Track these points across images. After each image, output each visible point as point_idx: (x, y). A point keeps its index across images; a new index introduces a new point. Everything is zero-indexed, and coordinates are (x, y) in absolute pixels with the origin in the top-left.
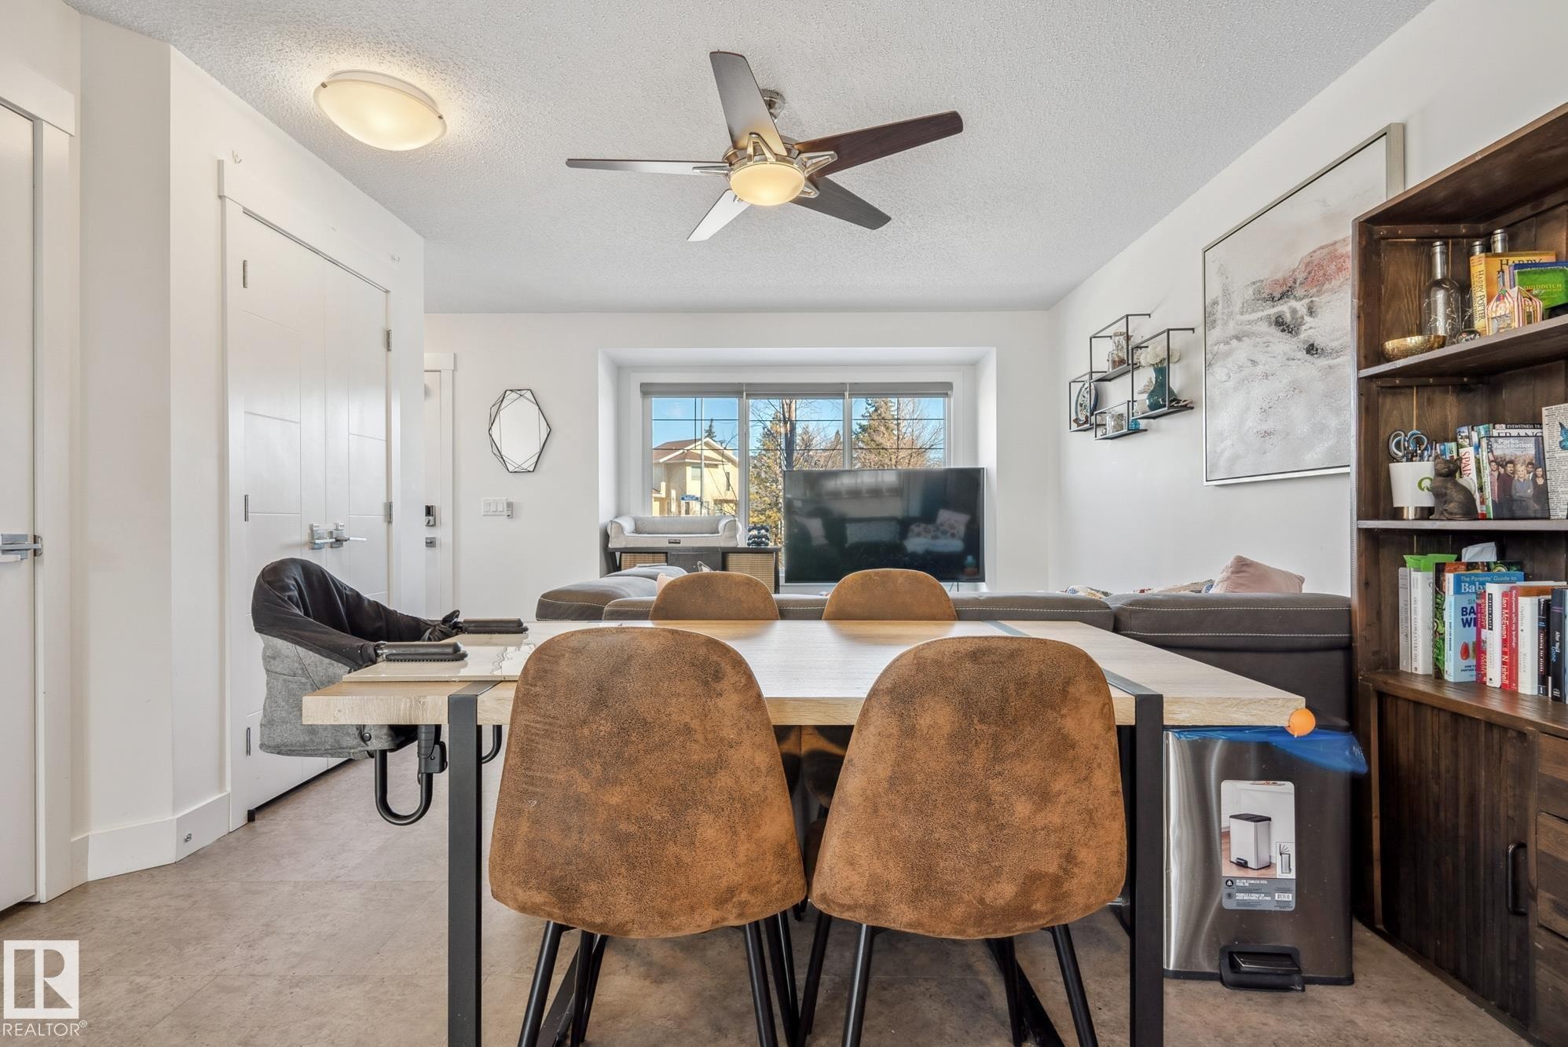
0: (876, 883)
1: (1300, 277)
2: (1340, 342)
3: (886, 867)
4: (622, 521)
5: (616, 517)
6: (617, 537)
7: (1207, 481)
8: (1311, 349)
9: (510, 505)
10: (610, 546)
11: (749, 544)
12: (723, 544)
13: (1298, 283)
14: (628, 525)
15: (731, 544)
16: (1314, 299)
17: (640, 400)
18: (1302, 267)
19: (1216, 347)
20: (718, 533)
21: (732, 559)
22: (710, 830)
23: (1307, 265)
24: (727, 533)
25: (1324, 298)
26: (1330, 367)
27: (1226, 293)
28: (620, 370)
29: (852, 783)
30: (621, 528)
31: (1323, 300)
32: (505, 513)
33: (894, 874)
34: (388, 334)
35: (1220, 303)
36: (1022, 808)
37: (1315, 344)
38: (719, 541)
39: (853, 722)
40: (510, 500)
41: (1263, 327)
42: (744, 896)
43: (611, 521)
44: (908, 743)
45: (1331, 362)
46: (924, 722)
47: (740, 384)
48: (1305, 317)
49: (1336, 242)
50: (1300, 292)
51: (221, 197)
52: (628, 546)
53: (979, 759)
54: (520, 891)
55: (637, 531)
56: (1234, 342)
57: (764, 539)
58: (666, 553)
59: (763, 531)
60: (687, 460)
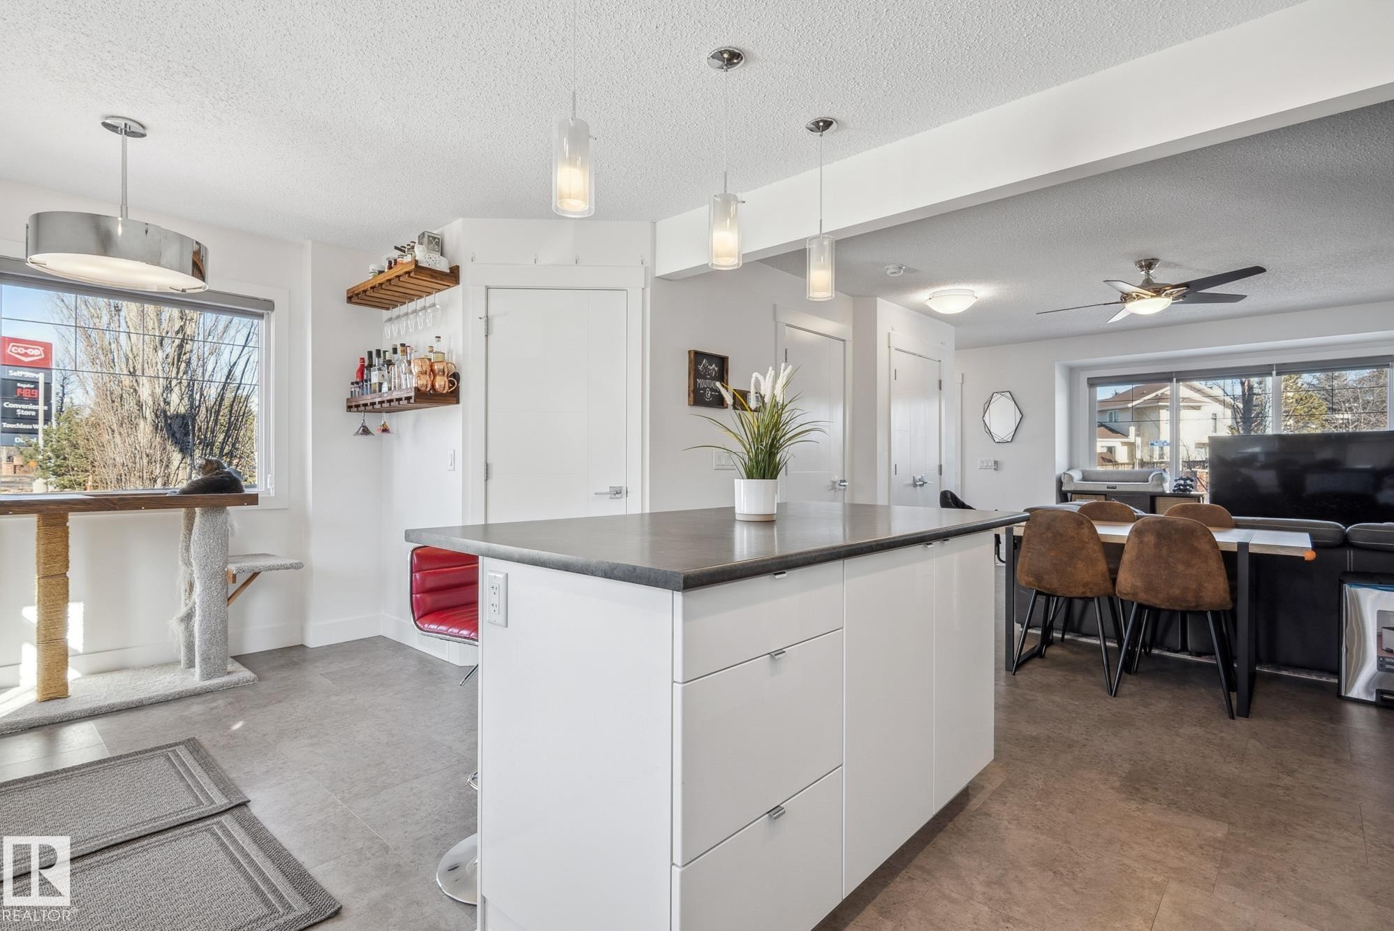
0: (1133, 586)
3: (1136, 581)
4: (1071, 473)
5: (1069, 470)
6: (1068, 483)
9: (996, 463)
10: (1063, 489)
11: (1174, 491)
12: (1150, 490)
14: (1077, 475)
15: (1159, 490)
17: (1087, 389)
20: (1148, 482)
21: (1160, 502)
22: (1080, 565)
24: (1154, 482)
28: (1072, 372)
29: (1126, 557)
30: (1071, 478)
32: (993, 467)
33: (1139, 584)
34: (940, 381)
36: (1181, 567)
38: (1149, 487)
39: (1125, 542)
40: (996, 460)
42: (1092, 586)
43: (1064, 473)
44: (1141, 545)
46: (1146, 539)
47: (1170, 372)
51: (889, 347)
52: (1076, 489)
53: (1164, 551)
54: (1026, 578)
55: (1084, 479)
57: (1188, 487)
58: (1106, 495)
59: (1189, 482)
60: (1160, 404)
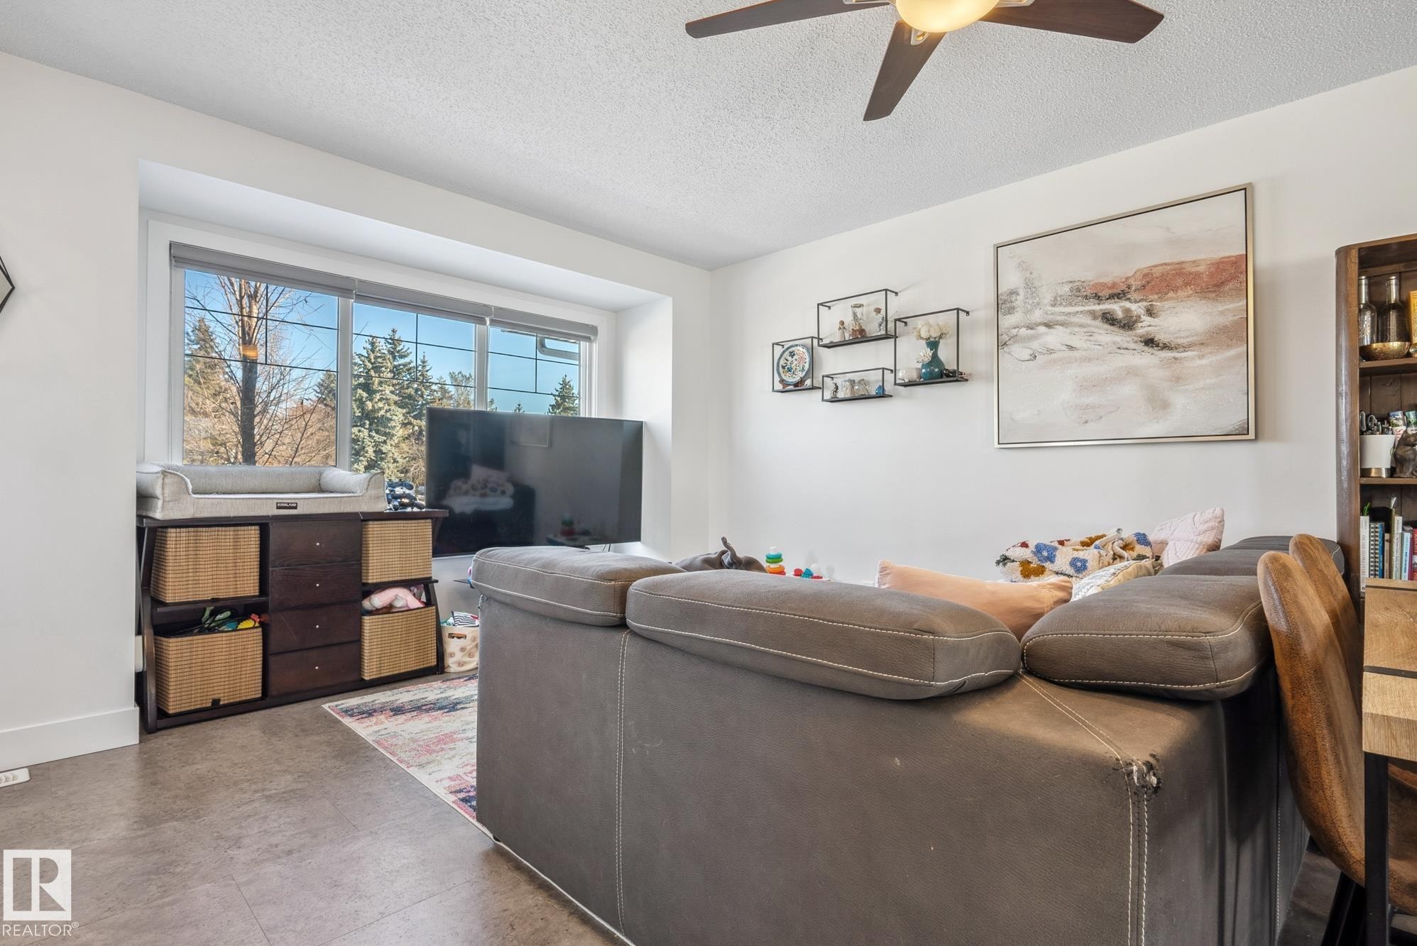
1: (1135, 284)
2: (1187, 340)
7: (999, 444)
8: (1150, 342)
12: (364, 508)
13: (1133, 288)
15: (378, 507)
16: (1154, 303)
18: (1139, 275)
19: (1016, 330)
23: (1145, 275)
25: (1167, 304)
26: (1176, 359)
27: (1030, 286)
31: (1167, 306)
35: (1021, 292)
37: (1156, 339)
41: (1087, 320)
45: (1177, 355)
48: (1142, 316)
49: (1183, 262)
50: (1133, 296)
56: (1042, 329)
